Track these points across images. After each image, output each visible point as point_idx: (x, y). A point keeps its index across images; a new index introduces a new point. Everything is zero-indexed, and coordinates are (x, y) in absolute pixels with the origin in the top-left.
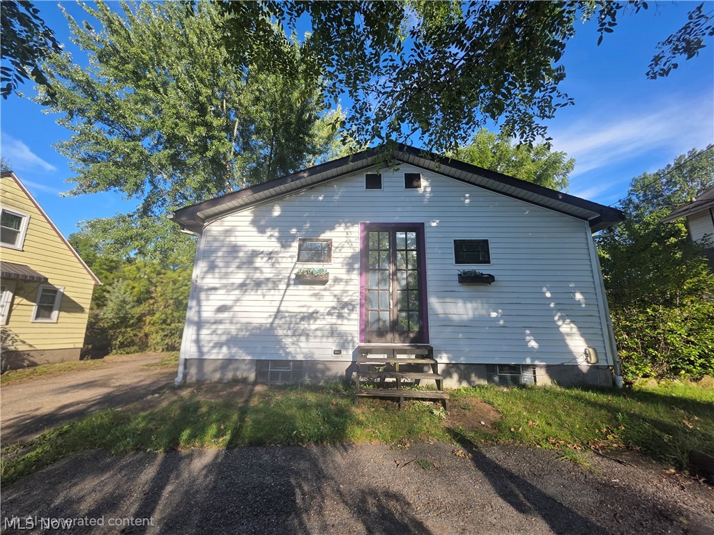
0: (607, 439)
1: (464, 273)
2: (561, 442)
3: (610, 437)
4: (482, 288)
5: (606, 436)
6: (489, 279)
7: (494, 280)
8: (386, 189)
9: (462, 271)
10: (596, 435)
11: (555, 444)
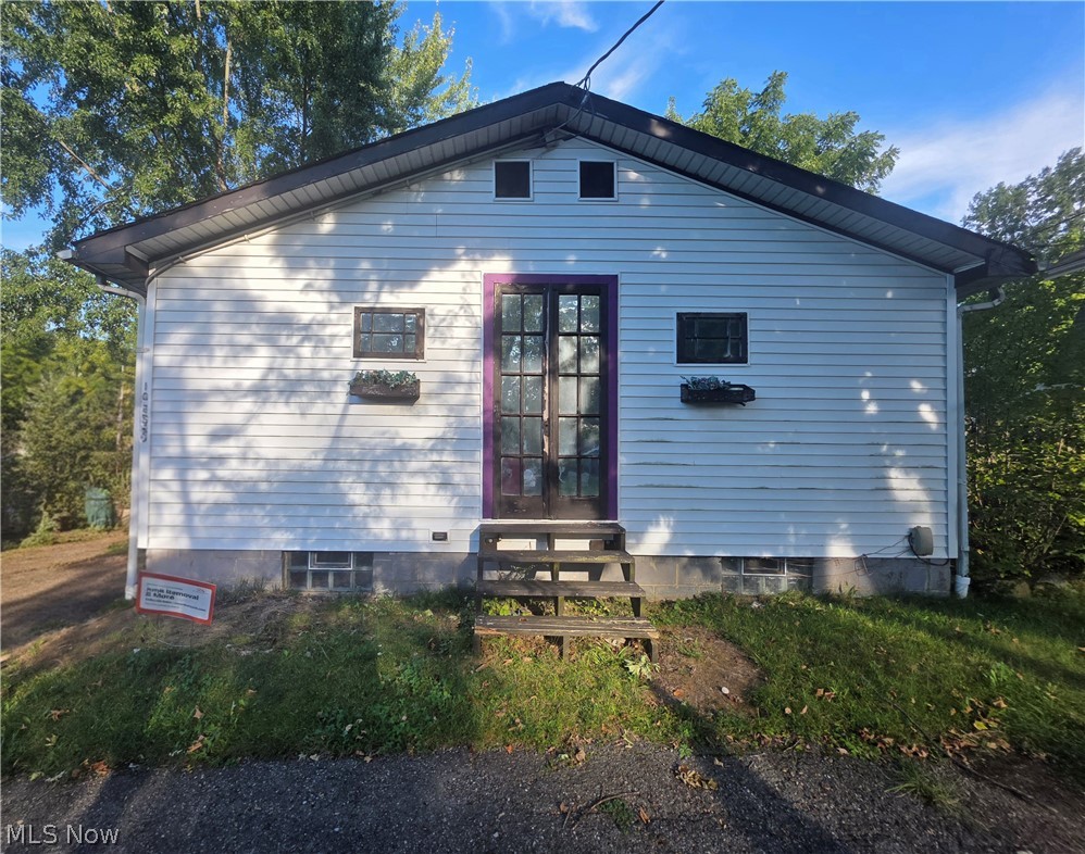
0: (974, 730)
1: (694, 383)
2: (887, 740)
3: (978, 725)
4: (727, 413)
5: (972, 722)
6: (744, 395)
7: (752, 398)
8: (539, 199)
9: (689, 378)
10: (953, 720)
11: (876, 745)
